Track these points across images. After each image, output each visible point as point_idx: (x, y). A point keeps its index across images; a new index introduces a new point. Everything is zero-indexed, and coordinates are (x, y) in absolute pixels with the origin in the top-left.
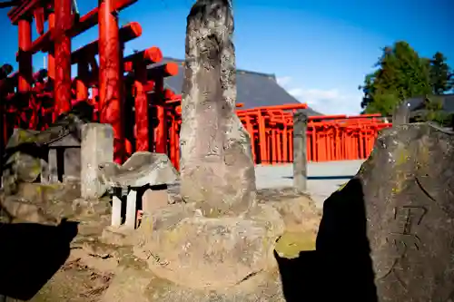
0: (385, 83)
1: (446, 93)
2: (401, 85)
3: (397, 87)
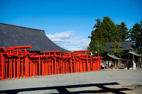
0: (98, 35)
1: (126, 40)
2: (106, 36)
3: (105, 37)
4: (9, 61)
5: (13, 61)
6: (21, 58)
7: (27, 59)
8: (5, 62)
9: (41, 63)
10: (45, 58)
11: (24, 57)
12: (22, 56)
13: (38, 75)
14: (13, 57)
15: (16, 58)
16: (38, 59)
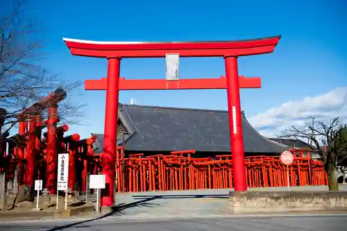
4: (169, 169)
5: (174, 170)
6: (184, 166)
7: (191, 167)
8: (166, 170)
9: (211, 171)
10: (216, 165)
11: (188, 165)
12: (184, 164)
13: (208, 188)
14: (174, 165)
15: (178, 166)
16: (207, 166)
